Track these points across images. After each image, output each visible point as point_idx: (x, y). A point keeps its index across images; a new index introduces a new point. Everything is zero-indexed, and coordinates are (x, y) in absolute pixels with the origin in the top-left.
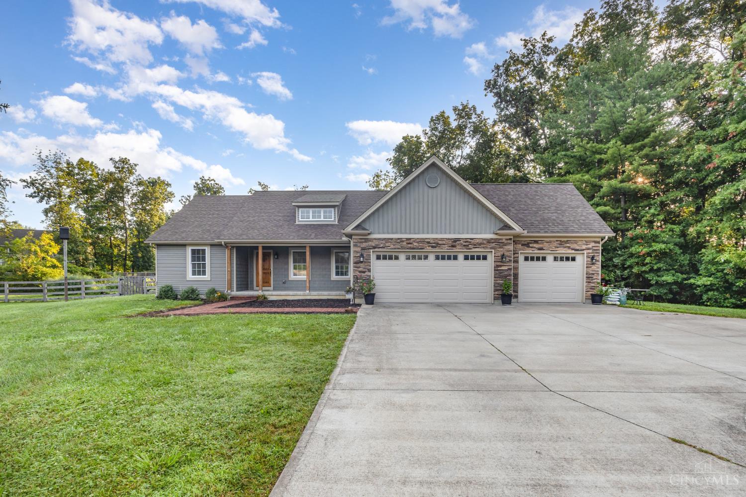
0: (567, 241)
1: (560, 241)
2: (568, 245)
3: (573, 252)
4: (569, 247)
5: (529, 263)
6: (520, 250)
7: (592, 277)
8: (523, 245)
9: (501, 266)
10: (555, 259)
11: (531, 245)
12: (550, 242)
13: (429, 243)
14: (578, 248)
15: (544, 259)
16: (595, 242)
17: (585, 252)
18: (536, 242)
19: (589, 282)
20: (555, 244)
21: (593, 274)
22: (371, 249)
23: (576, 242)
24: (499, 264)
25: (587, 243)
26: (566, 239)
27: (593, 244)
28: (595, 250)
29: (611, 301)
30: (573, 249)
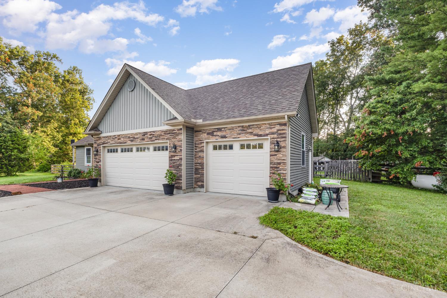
0: (249, 126)
1: (242, 127)
2: (250, 131)
3: (256, 138)
4: (251, 133)
5: (218, 152)
6: (206, 139)
7: (278, 168)
8: (208, 134)
9: (174, 156)
10: (242, 147)
11: (215, 133)
12: (232, 129)
13: (129, 137)
14: (260, 133)
15: (231, 147)
16: (281, 124)
17: (269, 137)
18: (219, 130)
19: (273, 173)
20: (238, 130)
21: (279, 164)
22: (101, 145)
23: (259, 127)
24: (172, 154)
25: (271, 126)
26: (247, 124)
27: (278, 127)
28: (280, 134)
29: (306, 198)
30: (255, 135)
